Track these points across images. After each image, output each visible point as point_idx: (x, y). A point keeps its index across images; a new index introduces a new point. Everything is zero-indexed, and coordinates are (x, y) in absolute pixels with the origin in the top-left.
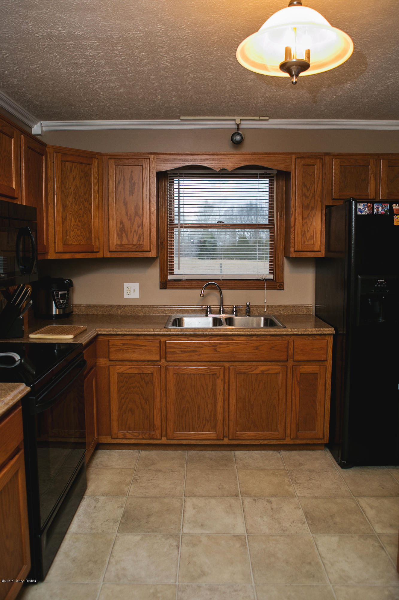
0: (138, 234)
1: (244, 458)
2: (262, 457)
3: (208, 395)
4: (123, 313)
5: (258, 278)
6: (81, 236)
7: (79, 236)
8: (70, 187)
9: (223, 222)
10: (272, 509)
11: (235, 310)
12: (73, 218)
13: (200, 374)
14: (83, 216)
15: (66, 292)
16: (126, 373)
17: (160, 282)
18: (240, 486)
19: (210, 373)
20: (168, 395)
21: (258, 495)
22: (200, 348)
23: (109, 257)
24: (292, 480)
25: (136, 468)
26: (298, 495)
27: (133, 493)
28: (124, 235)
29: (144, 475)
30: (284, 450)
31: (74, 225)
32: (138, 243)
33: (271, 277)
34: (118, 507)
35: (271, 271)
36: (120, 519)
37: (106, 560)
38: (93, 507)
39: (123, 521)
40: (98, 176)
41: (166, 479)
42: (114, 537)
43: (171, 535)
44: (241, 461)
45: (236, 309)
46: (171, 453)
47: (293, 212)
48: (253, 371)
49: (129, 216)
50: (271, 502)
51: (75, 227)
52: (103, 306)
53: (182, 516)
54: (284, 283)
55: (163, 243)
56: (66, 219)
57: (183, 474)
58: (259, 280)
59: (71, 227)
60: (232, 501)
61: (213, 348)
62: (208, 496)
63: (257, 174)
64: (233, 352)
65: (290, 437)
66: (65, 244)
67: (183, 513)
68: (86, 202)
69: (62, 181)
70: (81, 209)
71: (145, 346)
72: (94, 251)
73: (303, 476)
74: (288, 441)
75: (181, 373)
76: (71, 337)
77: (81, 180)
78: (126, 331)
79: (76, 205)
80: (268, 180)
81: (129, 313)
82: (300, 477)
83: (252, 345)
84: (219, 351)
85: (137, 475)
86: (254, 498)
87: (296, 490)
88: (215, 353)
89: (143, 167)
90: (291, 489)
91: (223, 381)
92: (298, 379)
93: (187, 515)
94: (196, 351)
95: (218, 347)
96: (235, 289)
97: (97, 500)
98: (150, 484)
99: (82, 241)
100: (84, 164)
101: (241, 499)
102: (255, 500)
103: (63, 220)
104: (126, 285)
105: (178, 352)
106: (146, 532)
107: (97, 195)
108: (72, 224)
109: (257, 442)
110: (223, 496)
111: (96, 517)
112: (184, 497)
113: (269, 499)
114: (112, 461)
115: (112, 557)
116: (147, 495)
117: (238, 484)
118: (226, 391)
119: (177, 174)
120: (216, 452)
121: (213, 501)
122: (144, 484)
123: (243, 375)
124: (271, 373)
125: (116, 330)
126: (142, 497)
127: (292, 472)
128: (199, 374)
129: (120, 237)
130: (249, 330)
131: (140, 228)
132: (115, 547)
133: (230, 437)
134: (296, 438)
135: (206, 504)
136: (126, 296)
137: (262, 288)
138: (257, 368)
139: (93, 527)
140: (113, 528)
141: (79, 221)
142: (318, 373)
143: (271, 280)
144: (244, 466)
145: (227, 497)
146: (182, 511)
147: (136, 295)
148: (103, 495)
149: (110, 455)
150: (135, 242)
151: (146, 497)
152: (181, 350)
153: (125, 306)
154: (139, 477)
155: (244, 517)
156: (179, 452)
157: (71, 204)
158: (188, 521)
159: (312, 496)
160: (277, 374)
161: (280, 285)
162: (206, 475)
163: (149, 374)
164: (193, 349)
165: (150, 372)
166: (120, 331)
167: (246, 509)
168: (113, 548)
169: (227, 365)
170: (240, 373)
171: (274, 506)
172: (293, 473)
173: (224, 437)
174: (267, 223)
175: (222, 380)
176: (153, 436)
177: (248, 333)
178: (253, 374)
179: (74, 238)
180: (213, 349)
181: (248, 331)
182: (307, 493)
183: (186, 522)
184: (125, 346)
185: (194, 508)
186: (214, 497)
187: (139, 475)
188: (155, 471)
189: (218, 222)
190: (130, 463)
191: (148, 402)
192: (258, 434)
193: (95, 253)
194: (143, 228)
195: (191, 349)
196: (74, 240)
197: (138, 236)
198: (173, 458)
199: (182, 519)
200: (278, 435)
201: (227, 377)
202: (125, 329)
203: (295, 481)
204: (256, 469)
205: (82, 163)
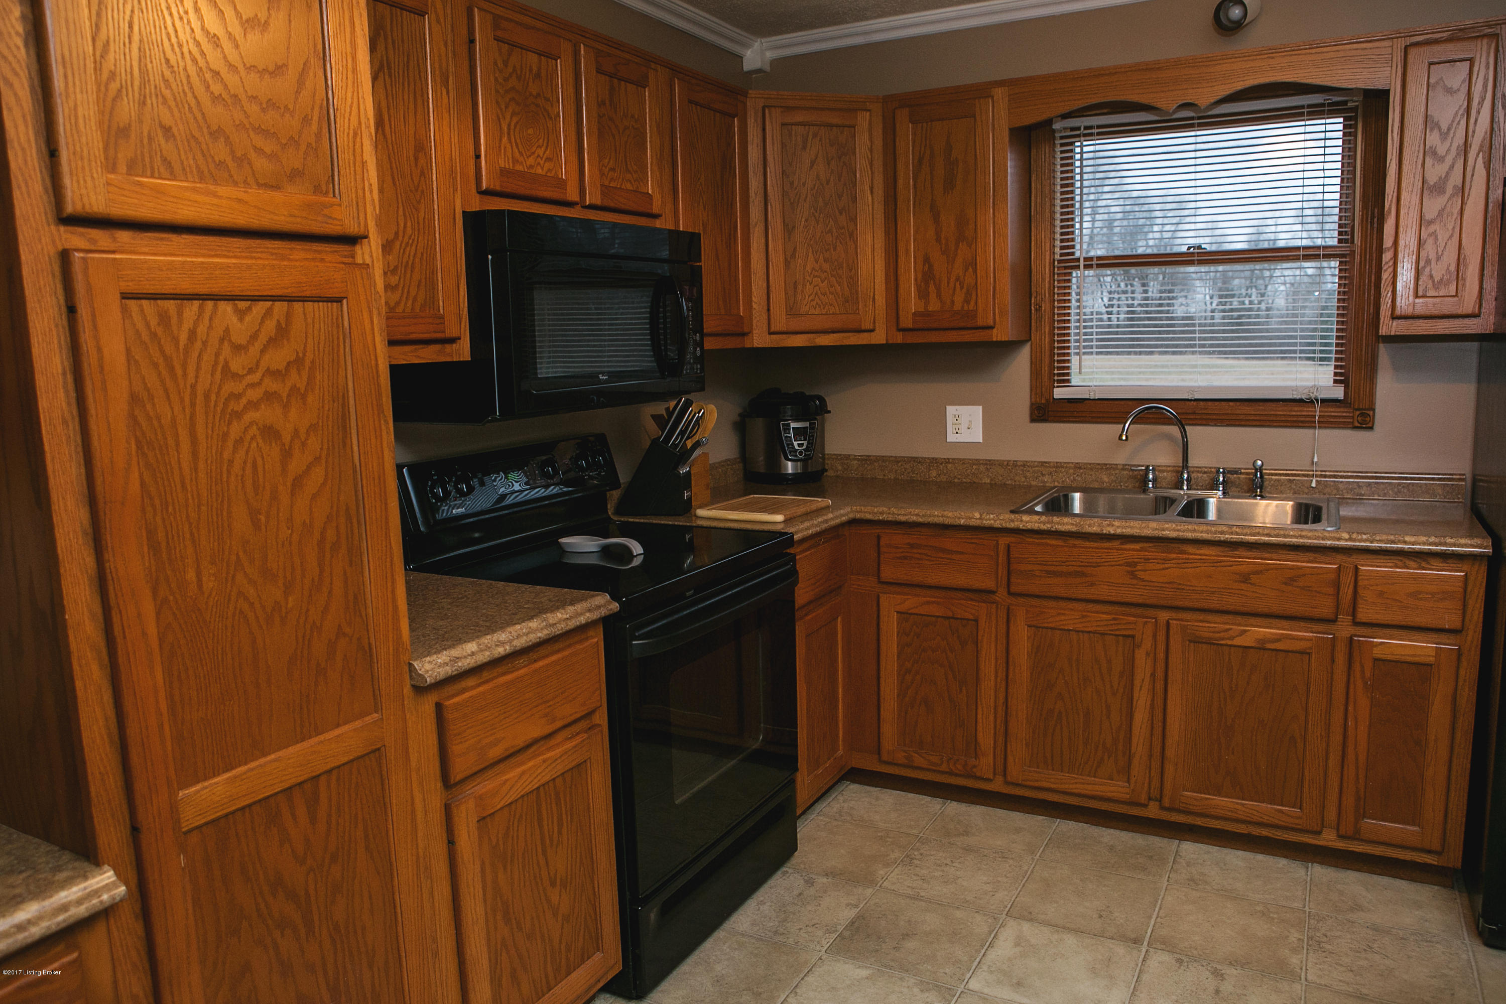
0: (965, 286)
1: (1201, 861)
2: (1251, 869)
3: (1112, 686)
4: (942, 476)
5: (1298, 397)
6: (831, 293)
7: (825, 294)
8: (804, 184)
9: (1203, 246)
10: (1217, 992)
11: (1221, 479)
12: (810, 254)
13: (1095, 632)
14: (835, 249)
15: (807, 424)
16: (917, 614)
17: (1032, 405)
18: (1155, 922)
19: (1117, 633)
20: (1011, 676)
21: (1195, 952)
22: (1095, 567)
23: (899, 342)
24: (1310, 938)
25: (921, 835)
26: (1310, 978)
27: (894, 884)
28: (932, 288)
29: (932, 853)
30: (1322, 863)
31: (813, 269)
32: (966, 308)
33: (1339, 393)
34: (848, 905)
35: (1341, 379)
36: (840, 929)
37: (779, 997)
38: (796, 892)
39: (847, 934)
40: (871, 151)
41: (979, 869)
42: (813, 961)
43: (937, 986)
44: (1188, 866)
45: (1224, 477)
46: (1018, 818)
47: (1390, 205)
48: (1232, 638)
49: (944, 241)
50: (1222, 975)
51: (816, 273)
52: (897, 460)
53: (981, 954)
54: (1374, 410)
55: (1040, 307)
56: (793, 255)
57: (1026, 868)
58: (1301, 401)
59: (807, 274)
60: (1120, 950)
61: (1129, 569)
62: (1064, 928)
63: (1303, 107)
64: (1180, 584)
65: (1338, 830)
66: (792, 311)
67: (985, 948)
68: (841, 214)
69: (783, 171)
70: (830, 231)
71: (962, 553)
72: (863, 328)
73: (1349, 936)
74: (1328, 839)
75: (1046, 625)
76: (779, 518)
77: (829, 164)
78: (917, 515)
79: (818, 222)
80: (1341, 120)
81: (955, 477)
82: (1339, 937)
83: (1233, 568)
84: (1143, 580)
85: (918, 850)
86: (1179, 956)
87: (1310, 965)
88: (1135, 582)
89: (975, 120)
90: (1295, 960)
91: (1152, 655)
92: (1368, 674)
93: (992, 955)
94: (1083, 574)
95: (1138, 568)
96: (1228, 425)
97: (810, 883)
98: (937, 874)
99: (831, 305)
100: (837, 126)
101: (1144, 950)
102: (1180, 961)
103: (786, 259)
104: (951, 410)
105: (1037, 573)
106: (886, 967)
107: (870, 198)
108: (809, 268)
109: (1242, 829)
110: (1100, 935)
111: (794, 914)
112: (1004, 916)
113: (1219, 967)
114: (876, 812)
115: (793, 995)
116: (923, 894)
117: (1154, 917)
118: (1160, 686)
119: (1079, 129)
120: (1131, 834)
121: (1070, 940)
122: (924, 872)
123: (1205, 646)
124: (1286, 648)
125: (895, 511)
126: (909, 897)
127: (1318, 921)
128: (1089, 632)
129: (923, 294)
130: (1225, 529)
131: (970, 269)
132: (806, 979)
133: (1166, 802)
134: (1355, 837)
135: (1052, 942)
136: (951, 437)
137: (1307, 423)
138: (1245, 631)
139: (781, 930)
140: (818, 942)
141: (826, 261)
142: (1431, 665)
143: (1335, 401)
144: (1192, 880)
145: (1112, 938)
146: (988, 942)
147: (977, 436)
148: (827, 875)
149: (877, 799)
150: (958, 306)
151: (917, 898)
152: (1046, 568)
153: (947, 461)
154: (921, 854)
155: (1133, 993)
156: (1037, 821)
157: (806, 220)
158: (989, 966)
159: (1351, 990)
160: (1302, 653)
161: (1362, 415)
162: (1081, 880)
163: (968, 620)
164: (1076, 569)
165: (971, 617)
166: (904, 515)
167: (1145, 977)
168: (803, 979)
169: (1164, 616)
170: (1196, 641)
171: (1227, 987)
172: (1320, 925)
173: (1150, 799)
174: (1334, 242)
175: (1148, 654)
176: (974, 770)
177: (1223, 537)
178: (1235, 646)
179: (813, 300)
180: (1128, 572)
181: (1222, 533)
182: (1340, 981)
183: (985, 968)
184: (915, 551)
185: (1017, 945)
186: (1078, 931)
187: (922, 851)
188: (964, 849)
189: (1189, 248)
190: (913, 823)
191: (964, 688)
192: (1243, 805)
193: (866, 334)
194: (975, 271)
195: (1071, 569)
196: (814, 303)
197: (964, 290)
198: (1018, 830)
199: (978, 960)
200: (1300, 818)
201: (1161, 647)
202: (917, 511)
203: (1319, 943)
204: (1221, 892)
205: (831, 126)
